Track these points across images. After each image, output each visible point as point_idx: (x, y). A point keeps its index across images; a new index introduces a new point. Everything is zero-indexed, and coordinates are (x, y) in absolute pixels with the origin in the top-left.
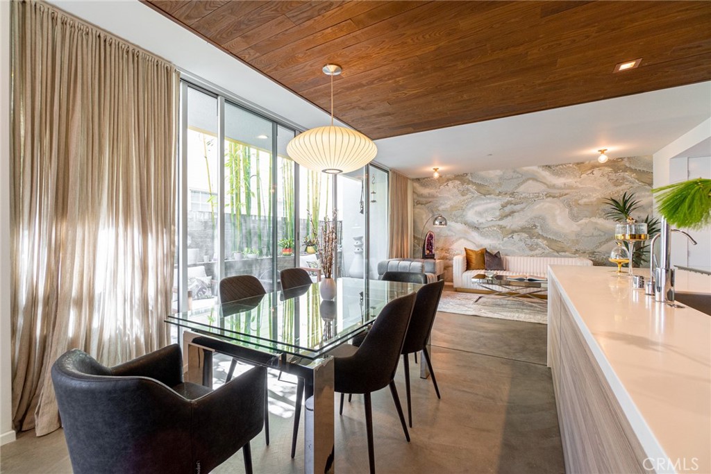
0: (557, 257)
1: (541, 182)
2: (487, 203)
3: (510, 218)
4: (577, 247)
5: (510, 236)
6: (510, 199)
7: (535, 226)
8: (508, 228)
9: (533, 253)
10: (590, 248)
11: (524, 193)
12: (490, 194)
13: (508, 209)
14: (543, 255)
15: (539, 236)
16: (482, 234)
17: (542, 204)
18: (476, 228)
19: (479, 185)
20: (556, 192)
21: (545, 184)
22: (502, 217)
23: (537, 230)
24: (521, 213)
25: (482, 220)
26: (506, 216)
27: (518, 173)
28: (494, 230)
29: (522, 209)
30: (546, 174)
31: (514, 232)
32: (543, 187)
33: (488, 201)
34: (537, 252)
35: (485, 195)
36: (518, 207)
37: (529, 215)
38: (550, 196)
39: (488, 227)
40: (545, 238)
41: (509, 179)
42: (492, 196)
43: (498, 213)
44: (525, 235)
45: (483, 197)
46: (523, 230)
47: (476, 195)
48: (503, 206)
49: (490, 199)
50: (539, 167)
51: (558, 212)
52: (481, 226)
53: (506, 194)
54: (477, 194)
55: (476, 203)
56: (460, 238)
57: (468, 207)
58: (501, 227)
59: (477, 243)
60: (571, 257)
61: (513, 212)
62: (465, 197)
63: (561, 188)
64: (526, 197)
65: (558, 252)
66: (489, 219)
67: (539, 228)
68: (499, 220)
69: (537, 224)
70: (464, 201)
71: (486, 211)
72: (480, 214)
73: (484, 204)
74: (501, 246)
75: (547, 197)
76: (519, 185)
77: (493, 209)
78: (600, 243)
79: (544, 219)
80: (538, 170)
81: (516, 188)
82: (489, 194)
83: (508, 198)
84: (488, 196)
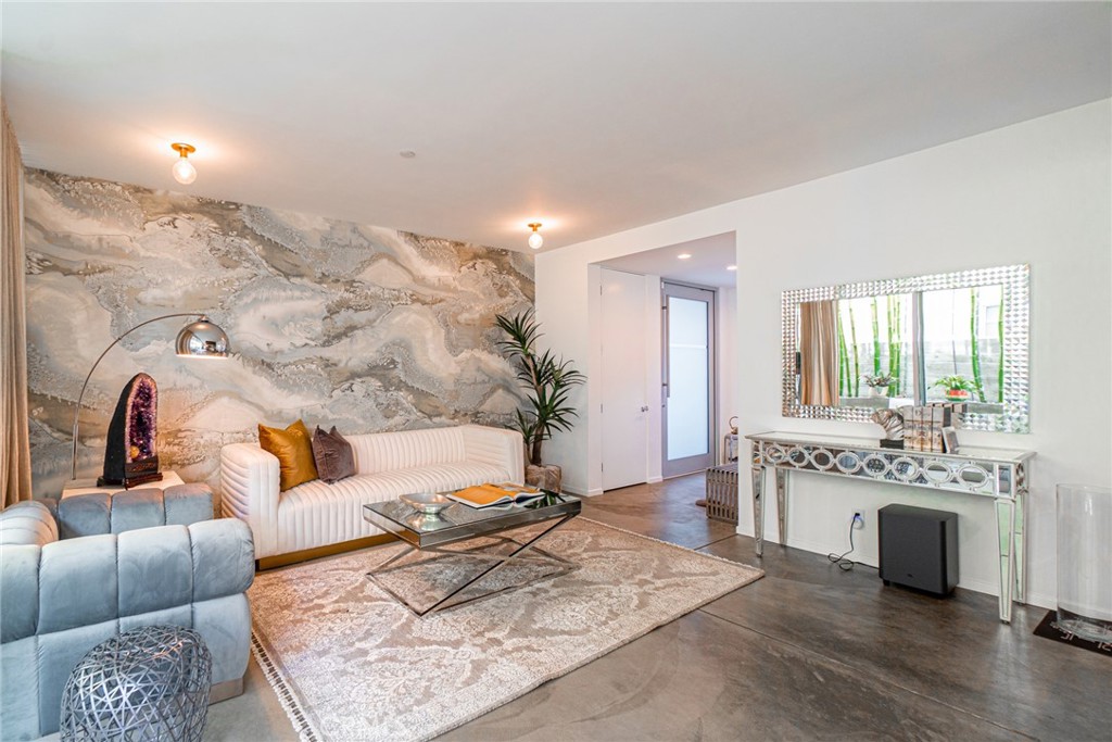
0: (428, 427)
1: (402, 266)
2: (292, 298)
3: (345, 341)
4: (456, 405)
5: (347, 385)
6: (346, 295)
7: (393, 362)
8: (342, 365)
9: (392, 422)
10: (470, 406)
11: (374, 285)
12: (301, 276)
13: (342, 319)
14: (409, 426)
15: (400, 386)
16: (284, 384)
17: (405, 314)
18: (266, 365)
19: (271, 246)
20: (426, 293)
21: (410, 272)
22: (331, 339)
23: (396, 371)
24: (369, 331)
25: (281, 344)
26: (338, 337)
27: (361, 235)
28: (310, 371)
29: (371, 323)
30: (408, 250)
31: (354, 375)
32: (407, 279)
33: (297, 293)
34: (397, 419)
35: (287, 276)
36: (360, 318)
37: (382, 336)
38: (418, 300)
39: (295, 363)
40: (410, 389)
41: (343, 247)
42: (305, 281)
43: (318, 327)
44: (375, 383)
45: (283, 280)
46: (373, 370)
47: (263, 272)
48: (332, 312)
49: (303, 288)
50: (400, 232)
51: (429, 335)
52: (281, 359)
53: (338, 281)
54: (265, 270)
55: (264, 293)
56: (217, 395)
57: (241, 303)
58: (328, 364)
59: (267, 407)
60: (449, 426)
61: (353, 328)
62: (231, 273)
63: (433, 287)
64: (375, 297)
65: (430, 417)
66: (299, 343)
67: (400, 366)
68: (323, 345)
69: (396, 359)
70: (228, 282)
71: (292, 318)
72: (274, 325)
73: (288, 299)
74: (327, 411)
75: (413, 301)
76: (365, 264)
77: (308, 315)
78: (484, 395)
79: (408, 348)
80: (398, 240)
81: (358, 271)
82: (297, 276)
83: (340, 293)
84: (297, 281)
